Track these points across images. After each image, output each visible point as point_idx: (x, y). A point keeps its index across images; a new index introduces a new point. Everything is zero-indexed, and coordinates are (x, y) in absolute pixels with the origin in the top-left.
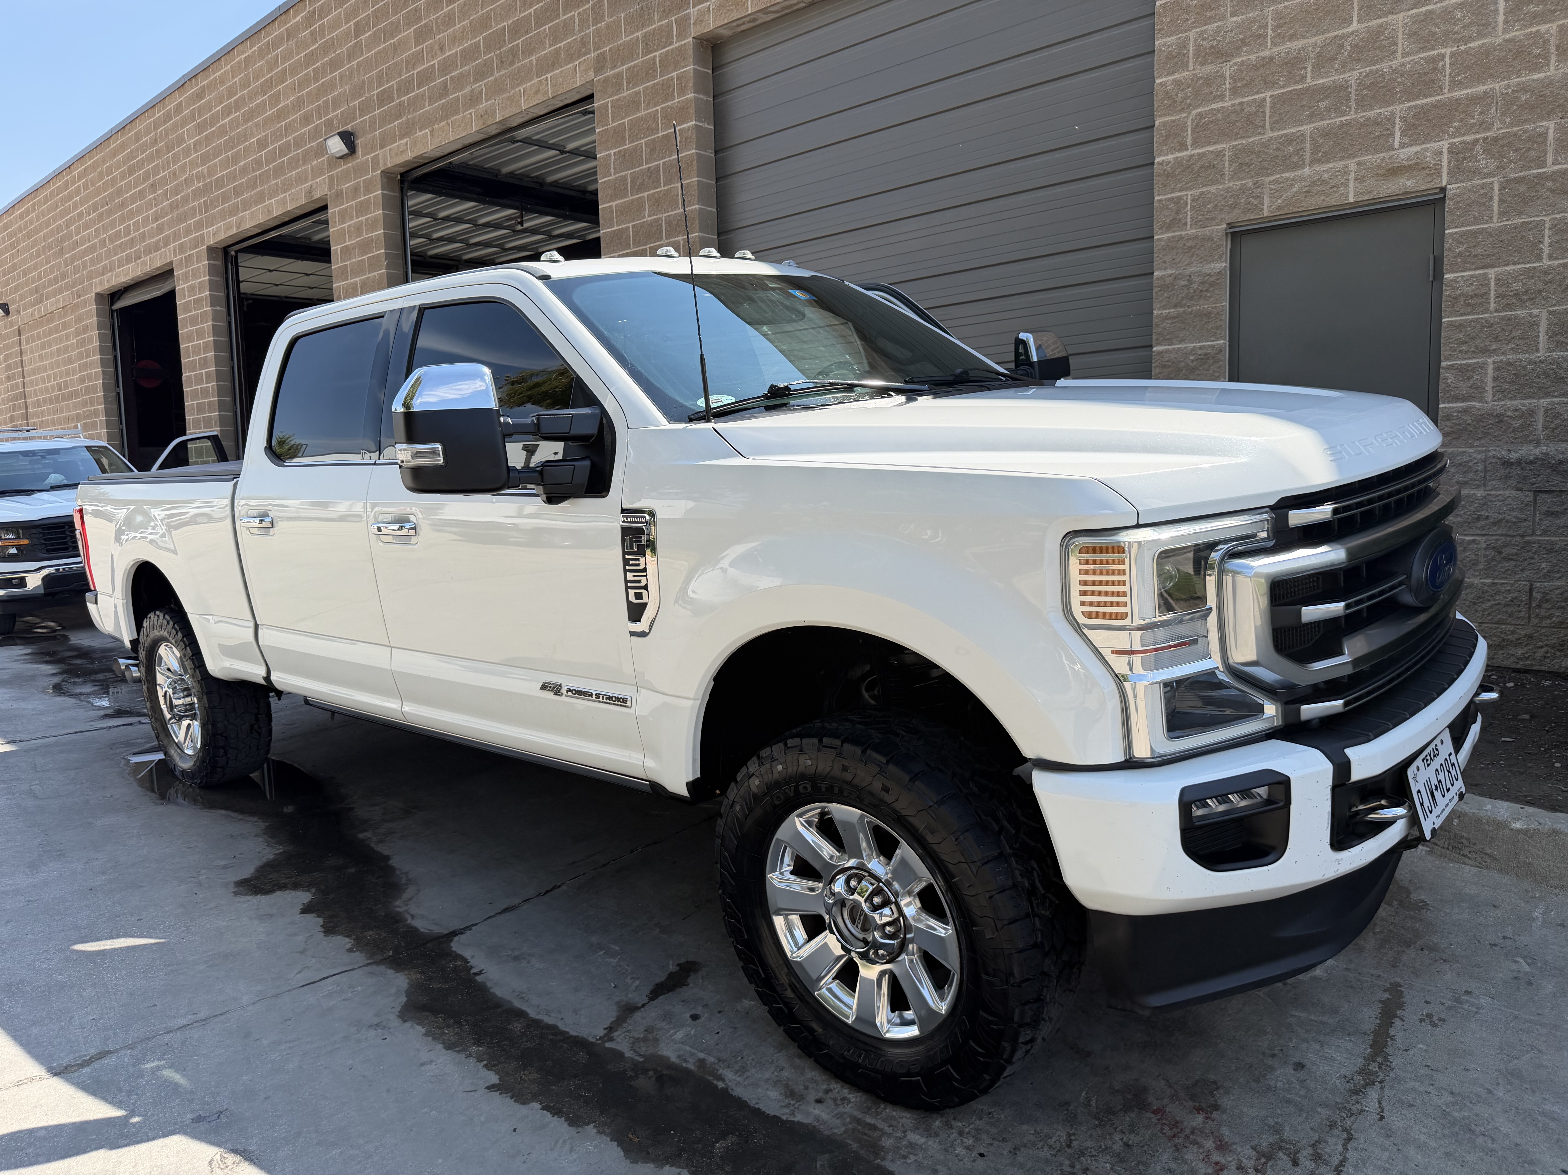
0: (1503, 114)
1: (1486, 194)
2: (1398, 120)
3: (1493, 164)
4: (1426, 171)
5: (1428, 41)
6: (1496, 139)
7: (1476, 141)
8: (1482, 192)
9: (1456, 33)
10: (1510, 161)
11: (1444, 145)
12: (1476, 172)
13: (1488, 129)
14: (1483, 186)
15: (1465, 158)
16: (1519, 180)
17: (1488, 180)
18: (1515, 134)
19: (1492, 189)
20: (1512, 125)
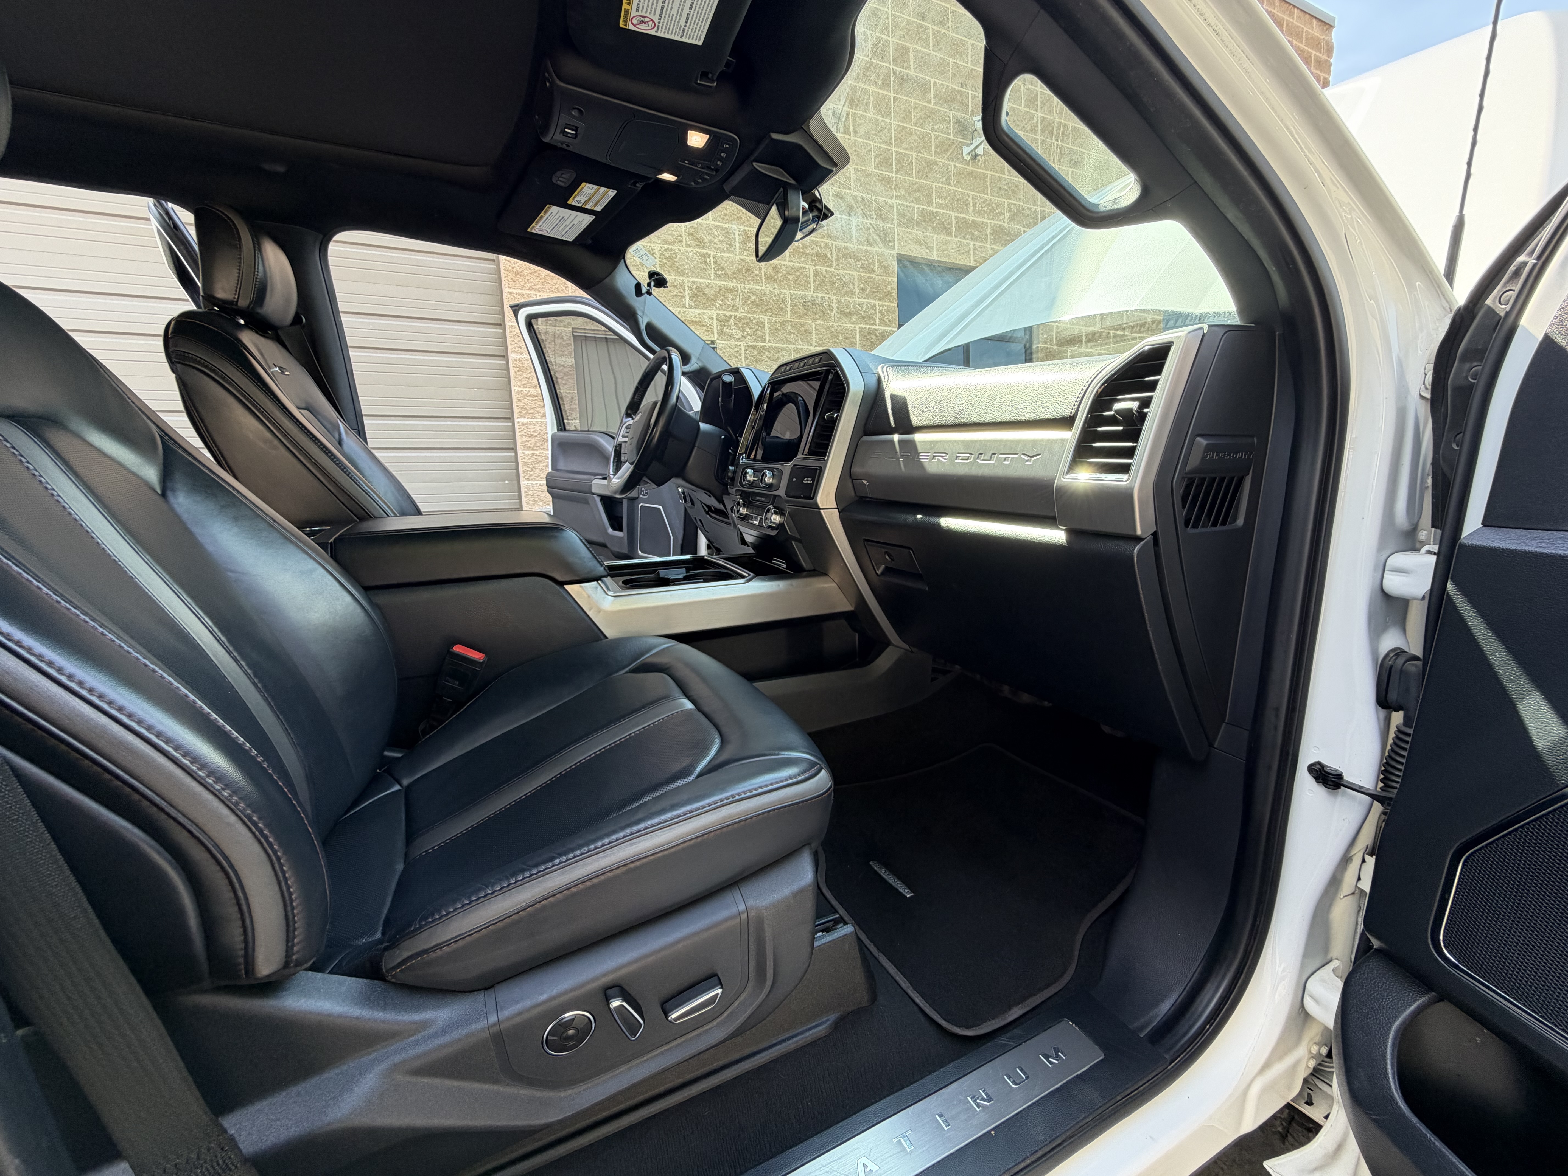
0: (743, 304)
1: (738, 351)
2: (686, 288)
3: (740, 334)
4: (705, 328)
5: (700, 242)
6: (740, 319)
7: (731, 316)
8: (736, 349)
9: (715, 243)
10: (748, 334)
11: (714, 313)
12: (731, 336)
13: (736, 310)
14: (736, 346)
15: (725, 326)
16: (754, 347)
17: (739, 343)
18: (750, 318)
19: (741, 349)
20: (748, 312)
